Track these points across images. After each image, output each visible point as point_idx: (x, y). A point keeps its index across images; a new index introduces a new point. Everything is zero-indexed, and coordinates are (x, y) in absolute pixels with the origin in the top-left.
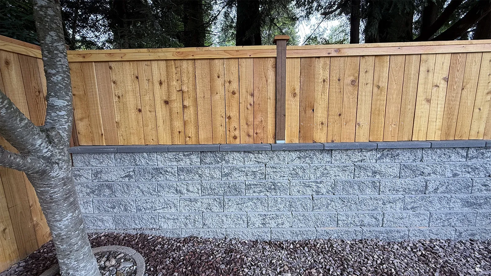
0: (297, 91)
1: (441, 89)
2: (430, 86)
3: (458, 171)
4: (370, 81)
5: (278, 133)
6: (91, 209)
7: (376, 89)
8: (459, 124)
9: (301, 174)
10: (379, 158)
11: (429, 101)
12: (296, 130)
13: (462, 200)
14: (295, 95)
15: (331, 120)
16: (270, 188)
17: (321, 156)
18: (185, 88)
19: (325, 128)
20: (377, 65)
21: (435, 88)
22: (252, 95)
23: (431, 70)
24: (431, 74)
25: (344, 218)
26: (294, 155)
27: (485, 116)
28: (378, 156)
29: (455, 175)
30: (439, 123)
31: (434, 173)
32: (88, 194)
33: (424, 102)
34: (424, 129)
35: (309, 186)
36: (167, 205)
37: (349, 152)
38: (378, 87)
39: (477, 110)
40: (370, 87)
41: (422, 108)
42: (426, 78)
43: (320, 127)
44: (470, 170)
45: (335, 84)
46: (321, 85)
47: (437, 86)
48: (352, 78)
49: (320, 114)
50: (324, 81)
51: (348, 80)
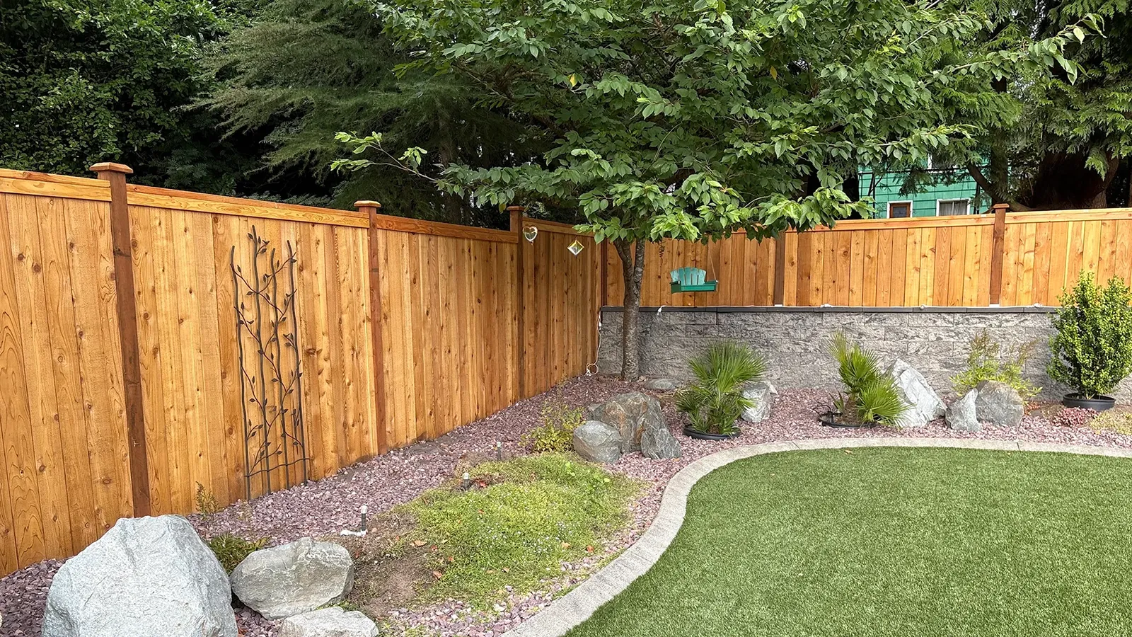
0: (795, 260)
1: (929, 259)
2: (918, 256)
3: (942, 334)
4: (861, 252)
5: (778, 297)
6: (614, 357)
7: (867, 259)
8: (951, 292)
9: (792, 333)
10: (867, 322)
11: (918, 270)
12: (794, 295)
13: (940, 361)
14: (793, 264)
15: (826, 287)
16: (763, 345)
17: (813, 319)
18: (698, 258)
19: (820, 294)
20: (867, 237)
21: (923, 259)
22: (755, 264)
23: (917, 241)
24: (918, 246)
25: (827, 373)
26: (788, 317)
27: (975, 283)
28: (867, 319)
29: (939, 339)
30: (929, 292)
31: (918, 336)
32: (613, 346)
33: (913, 271)
34: (915, 295)
35: (798, 344)
36: (675, 356)
37: (838, 314)
38: (869, 257)
39: (967, 279)
40: (860, 257)
41: (912, 277)
42: (914, 249)
43: (815, 293)
44: (954, 334)
45: (829, 254)
46: (816, 256)
47: (925, 256)
48: (844, 249)
49: (815, 282)
50: (819, 251)
51: (840, 251)
